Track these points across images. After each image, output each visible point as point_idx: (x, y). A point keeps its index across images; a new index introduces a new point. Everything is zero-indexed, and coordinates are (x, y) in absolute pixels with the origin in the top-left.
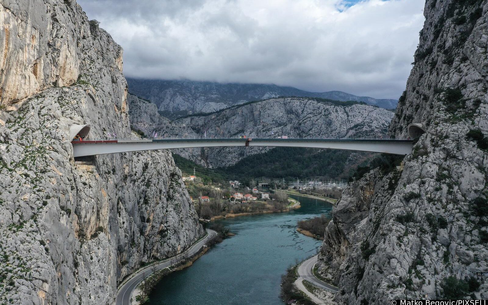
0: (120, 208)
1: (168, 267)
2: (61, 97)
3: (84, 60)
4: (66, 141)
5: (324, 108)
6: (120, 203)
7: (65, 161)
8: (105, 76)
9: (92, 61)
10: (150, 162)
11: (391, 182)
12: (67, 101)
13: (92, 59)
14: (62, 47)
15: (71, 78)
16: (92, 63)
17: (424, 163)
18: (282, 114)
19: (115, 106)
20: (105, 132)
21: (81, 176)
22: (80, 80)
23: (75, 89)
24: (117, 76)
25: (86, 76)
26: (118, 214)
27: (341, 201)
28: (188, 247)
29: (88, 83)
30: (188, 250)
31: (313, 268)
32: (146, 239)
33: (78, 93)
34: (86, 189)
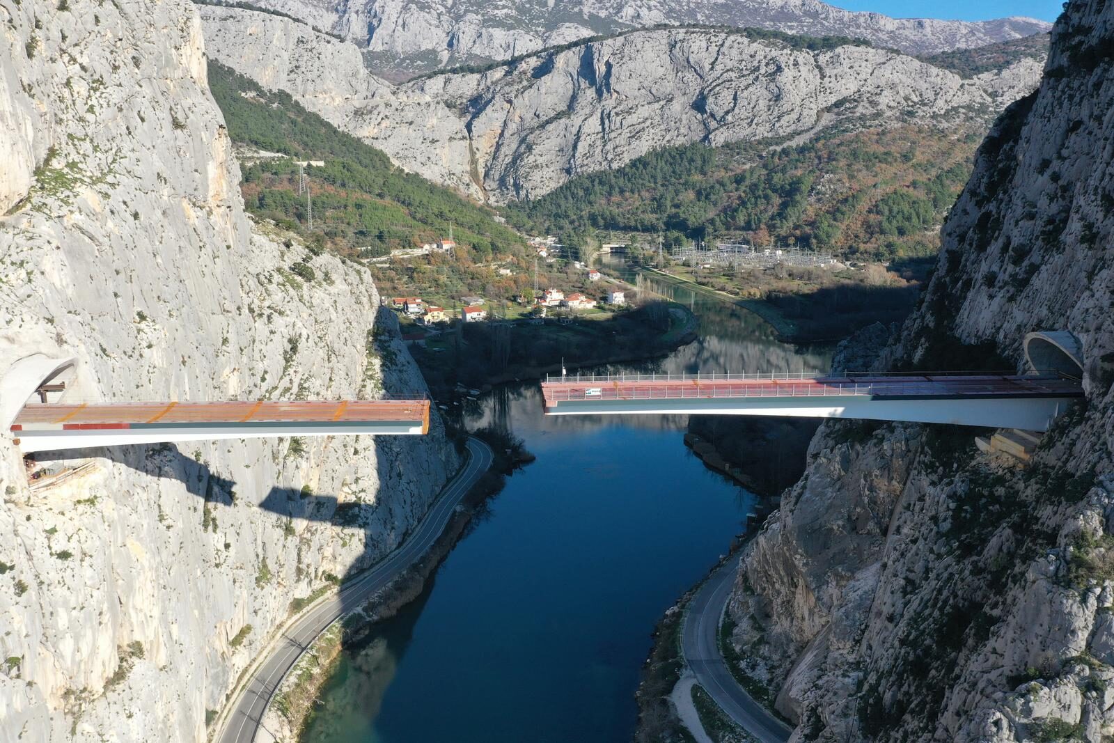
5: (765, 57)
8: (143, 120)
9: (98, 83)
11: (959, 510)
13: (96, 77)
15: (5, 190)
16: (95, 90)
18: (663, 69)
19: (185, 204)
20: (143, 325)
21: (53, 531)
22: (50, 171)
23: (24, 224)
24: (187, 102)
25: (76, 142)
26: (210, 528)
27: (807, 494)
28: (416, 523)
29: (75, 180)
30: (414, 534)
31: (720, 625)
32: (302, 539)
33: (31, 238)
34: (69, 570)
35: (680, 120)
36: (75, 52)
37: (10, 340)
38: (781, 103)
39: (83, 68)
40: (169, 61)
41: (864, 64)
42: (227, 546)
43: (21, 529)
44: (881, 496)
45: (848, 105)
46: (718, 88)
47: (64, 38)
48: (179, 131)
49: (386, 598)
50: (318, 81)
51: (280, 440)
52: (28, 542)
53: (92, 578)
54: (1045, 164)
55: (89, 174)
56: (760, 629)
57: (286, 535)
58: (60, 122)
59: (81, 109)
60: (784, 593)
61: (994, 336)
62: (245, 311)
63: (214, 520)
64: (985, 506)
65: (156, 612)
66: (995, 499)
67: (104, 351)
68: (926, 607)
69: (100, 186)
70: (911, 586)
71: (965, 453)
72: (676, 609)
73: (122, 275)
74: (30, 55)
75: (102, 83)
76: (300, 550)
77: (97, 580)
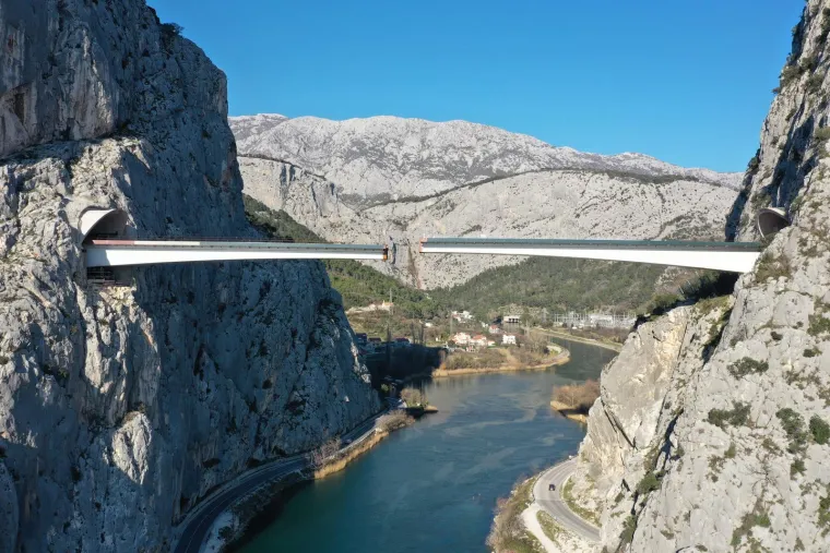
2: (74, 158)
3: (143, 93)
5: (621, 188)
8: (185, 124)
9: (160, 96)
10: (275, 280)
13: (160, 93)
14: (79, 66)
15: (99, 124)
16: (159, 100)
17: (780, 293)
18: (547, 197)
19: (205, 179)
20: (170, 225)
24: (212, 124)
25: (143, 122)
26: (198, 375)
27: (618, 362)
32: (261, 418)
34: (104, 332)
36: (150, 79)
38: (633, 219)
39: (152, 86)
40: (205, 99)
41: (694, 193)
42: (208, 391)
45: (683, 220)
46: (587, 210)
47: (144, 70)
48: (206, 140)
51: (253, 345)
56: (592, 480)
57: (250, 411)
59: (149, 107)
60: (608, 451)
63: (202, 372)
65: (155, 387)
73: (161, 192)
74: (124, 67)
75: (163, 98)
76: (259, 425)
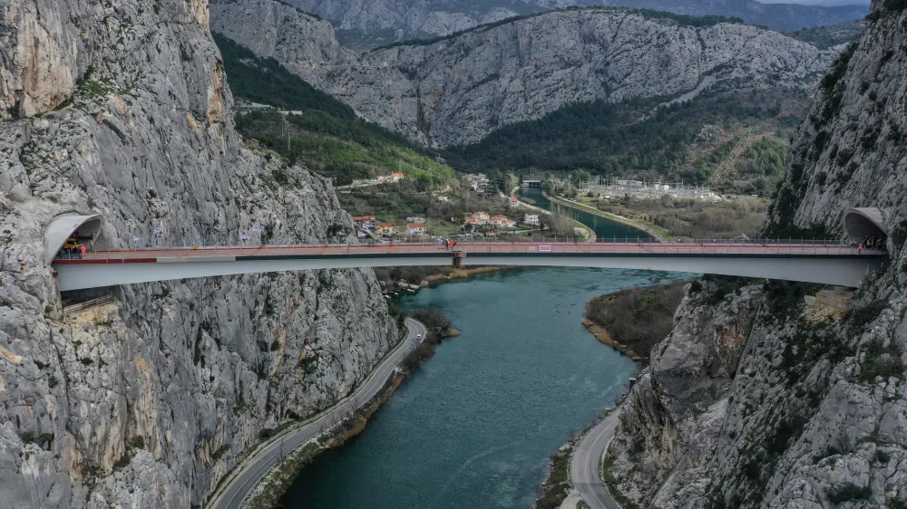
0: (204, 349)
1: (314, 440)
2: (28, 145)
3: (105, 22)
4: (31, 271)
5: (657, 32)
6: (205, 334)
7: (30, 320)
8: (159, 51)
9: (126, 22)
10: (278, 222)
11: (789, 349)
12: (44, 154)
13: (126, 17)
14: (22, 21)
15: (55, 92)
16: (125, 26)
17: (889, 400)
18: (574, 42)
19: (190, 117)
20: (153, 200)
21: (79, 343)
22: (89, 82)
23: (68, 117)
24: (193, 41)
25: (109, 63)
26: (199, 363)
27: (672, 347)
28: (362, 378)
29: (107, 90)
30: (362, 386)
31: (603, 458)
32: (271, 383)
33: (72, 127)
34: (90, 373)
35: (588, 82)
37: (53, 199)
38: (669, 68)
39: (116, 10)
40: (181, 10)
41: (737, 37)
42: (212, 378)
43: (55, 338)
44: (730, 346)
45: (724, 70)
46: (618, 57)
48: (186, 63)
49: (336, 432)
50: (299, 50)
51: (257, 303)
52: (61, 349)
53: (106, 381)
54: (865, 87)
55: (118, 87)
56: (634, 460)
57: (259, 379)
58: (97, 48)
59: (114, 40)
60: (653, 431)
61: (823, 223)
62: (233, 202)
63: (203, 358)
64: (809, 345)
65: (154, 414)
66: (816, 339)
67: (123, 215)
68: (760, 425)
69: (125, 96)
70: (750, 409)
71: (796, 307)
72: (568, 446)
73: (139, 161)
75: (130, 23)
76: (269, 390)
77: (110, 382)
